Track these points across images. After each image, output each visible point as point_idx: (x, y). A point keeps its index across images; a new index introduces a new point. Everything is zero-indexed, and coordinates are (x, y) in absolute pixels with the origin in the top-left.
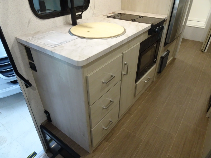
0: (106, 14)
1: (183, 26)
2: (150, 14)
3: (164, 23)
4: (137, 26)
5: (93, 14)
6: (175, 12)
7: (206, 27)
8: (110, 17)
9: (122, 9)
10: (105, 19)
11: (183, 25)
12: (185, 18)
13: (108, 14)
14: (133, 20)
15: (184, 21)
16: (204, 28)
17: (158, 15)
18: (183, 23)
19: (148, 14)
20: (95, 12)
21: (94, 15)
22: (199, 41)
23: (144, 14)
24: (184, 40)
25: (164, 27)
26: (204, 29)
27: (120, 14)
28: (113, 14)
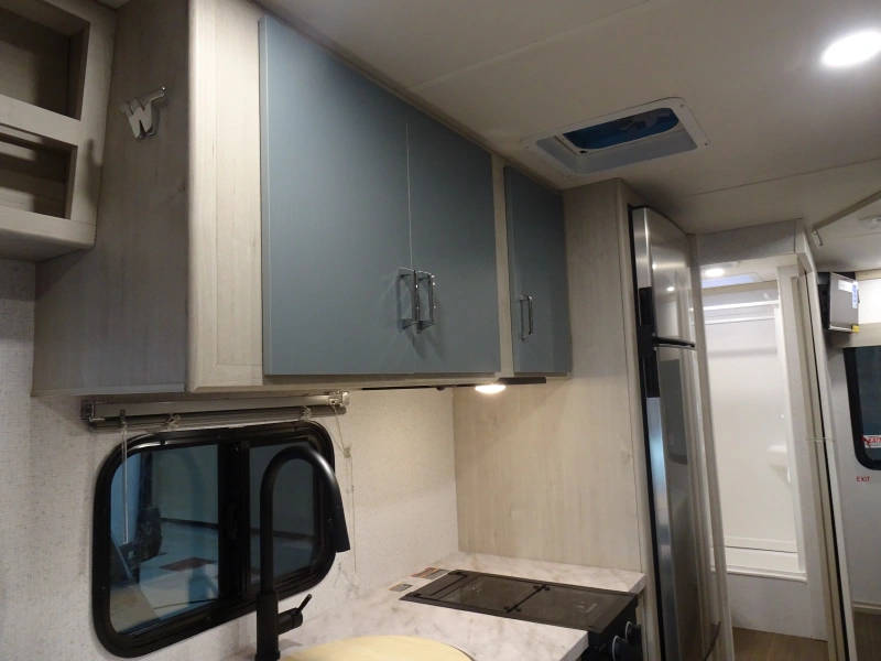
0: (399, 582)
1: (714, 576)
2: (575, 569)
3: (637, 610)
4: (529, 644)
5: (350, 590)
6: (665, 550)
7: (809, 574)
8: (416, 597)
9: (462, 548)
10: (395, 610)
11: (713, 569)
12: (711, 537)
13: (410, 580)
14: (512, 611)
15: (712, 550)
16: (804, 579)
17: (607, 571)
18: (713, 563)
19: (564, 567)
20: (356, 583)
21: (352, 595)
22: (809, 636)
23: (549, 571)
24: (744, 636)
25: (643, 630)
26: (805, 583)
27: (459, 577)
28: (427, 577)
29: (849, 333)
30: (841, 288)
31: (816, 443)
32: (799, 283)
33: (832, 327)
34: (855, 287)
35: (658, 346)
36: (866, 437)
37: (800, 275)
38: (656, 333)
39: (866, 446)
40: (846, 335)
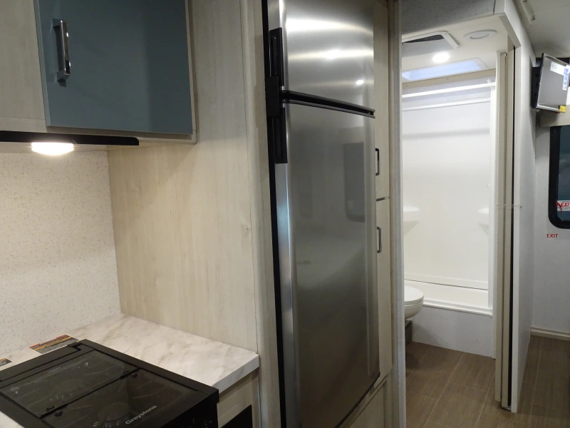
7: (494, 310)
9: (123, 311)
16: (491, 314)
26: (492, 318)
29: (556, 112)
30: (552, 69)
31: (505, 209)
32: (506, 59)
33: (539, 106)
34: (567, 70)
35: (288, 102)
36: (560, 202)
37: (509, 50)
38: (287, 87)
39: (559, 210)
40: (554, 114)
